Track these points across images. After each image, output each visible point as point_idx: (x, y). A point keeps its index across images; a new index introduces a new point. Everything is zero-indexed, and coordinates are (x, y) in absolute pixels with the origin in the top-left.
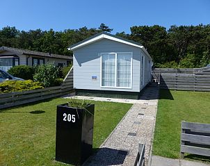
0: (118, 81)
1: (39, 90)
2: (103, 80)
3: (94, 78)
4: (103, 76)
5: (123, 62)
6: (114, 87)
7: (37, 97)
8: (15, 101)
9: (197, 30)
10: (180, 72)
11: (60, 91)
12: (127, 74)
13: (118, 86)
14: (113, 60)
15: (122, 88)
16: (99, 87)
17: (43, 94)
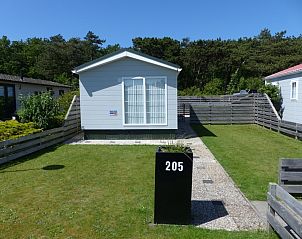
0: (148, 115)
1: (38, 135)
2: (126, 115)
3: (113, 113)
4: (126, 110)
5: (153, 89)
6: (143, 125)
7: (34, 146)
8: (8, 155)
9: (218, 46)
10: (205, 100)
11: (62, 134)
12: (160, 106)
13: (148, 122)
14: (140, 87)
15: (154, 125)
16: (122, 126)
17: (43, 140)
